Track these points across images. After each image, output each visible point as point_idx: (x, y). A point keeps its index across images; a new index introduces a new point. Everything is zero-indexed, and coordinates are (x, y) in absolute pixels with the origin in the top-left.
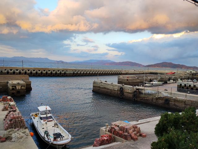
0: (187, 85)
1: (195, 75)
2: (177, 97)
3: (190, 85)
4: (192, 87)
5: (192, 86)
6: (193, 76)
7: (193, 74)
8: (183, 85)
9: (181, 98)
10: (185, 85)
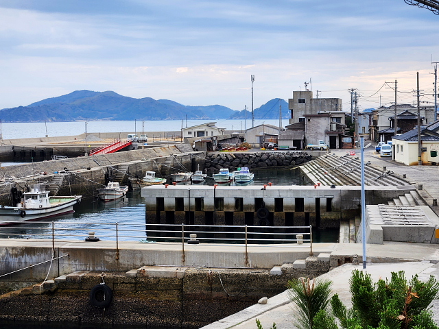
0: (186, 202)
1: (219, 148)
2: (148, 269)
3: (199, 201)
4: (210, 207)
5: (209, 201)
6: (210, 153)
7: (209, 145)
8: (169, 202)
9: (163, 269)
10: (179, 201)
